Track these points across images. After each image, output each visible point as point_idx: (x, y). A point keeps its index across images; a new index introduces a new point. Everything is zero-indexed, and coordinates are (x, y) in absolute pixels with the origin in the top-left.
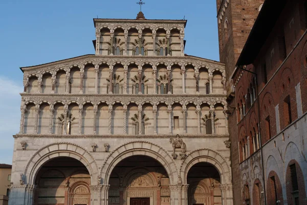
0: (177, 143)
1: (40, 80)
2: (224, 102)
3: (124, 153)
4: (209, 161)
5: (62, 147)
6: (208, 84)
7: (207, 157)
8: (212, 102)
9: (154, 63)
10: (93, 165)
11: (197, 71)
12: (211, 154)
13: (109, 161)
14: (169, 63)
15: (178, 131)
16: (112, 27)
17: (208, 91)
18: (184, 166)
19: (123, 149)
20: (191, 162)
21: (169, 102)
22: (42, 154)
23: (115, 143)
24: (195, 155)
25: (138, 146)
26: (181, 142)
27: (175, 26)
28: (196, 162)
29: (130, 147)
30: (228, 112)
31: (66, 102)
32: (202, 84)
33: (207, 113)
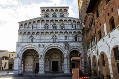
0: (66, 44)
1: (24, 26)
2: (81, 31)
3: (49, 48)
4: (76, 50)
5: (30, 46)
6: (76, 26)
7: (76, 48)
8: (77, 31)
9: (59, 20)
10: (39, 52)
11: (72, 22)
12: (77, 48)
13: (45, 50)
14: (63, 19)
15: (66, 40)
16: (46, 10)
17: (76, 28)
18: (69, 51)
19: (49, 46)
21: (63, 31)
22: (24, 48)
23: (46, 44)
24: (72, 48)
25: (53, 45)
26: (67, 44)
27: (65, 9)
28: (72, 50)
29: (51, 46)
30: (83, 34)
31: (31, 32)
32: (74, 26)
33: (76, 35)
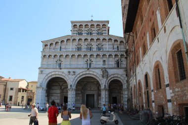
1: (49, 46)
2: (125, 54)
4: (118, 79)
5: (57, 73)
6: (118, 47)
7: (117, 77)
8: (119, 54)
9: (95, 38)
10: (69, 81)
11: (113, 41)
12: (119, 76)
13: (76, 79)
14: (101, 38)
15: (105, 66)
16: (78, 25)
17: (118, 49)
18: (107, 81)
19: (81, 74)
20: (110, 79)
21: (101, 54)
22: (49, 75)
23: (78, 71)
24: (112, 76)
25: (87, 72)
26: (106, 71)
27: (104, 23)
28: (112, 79)
29: (85, 73)
30: (126, 58)
31: (59, 55)
32: (116, 47)
33: (117, 59)
